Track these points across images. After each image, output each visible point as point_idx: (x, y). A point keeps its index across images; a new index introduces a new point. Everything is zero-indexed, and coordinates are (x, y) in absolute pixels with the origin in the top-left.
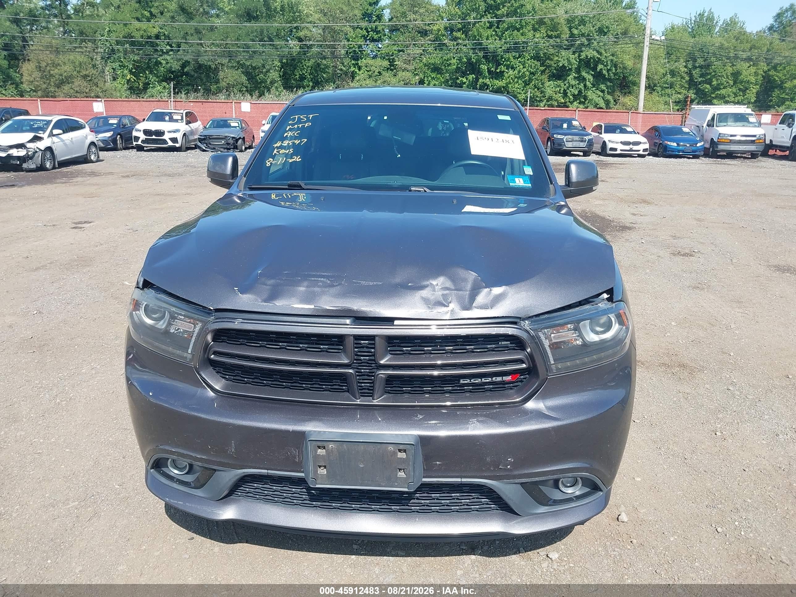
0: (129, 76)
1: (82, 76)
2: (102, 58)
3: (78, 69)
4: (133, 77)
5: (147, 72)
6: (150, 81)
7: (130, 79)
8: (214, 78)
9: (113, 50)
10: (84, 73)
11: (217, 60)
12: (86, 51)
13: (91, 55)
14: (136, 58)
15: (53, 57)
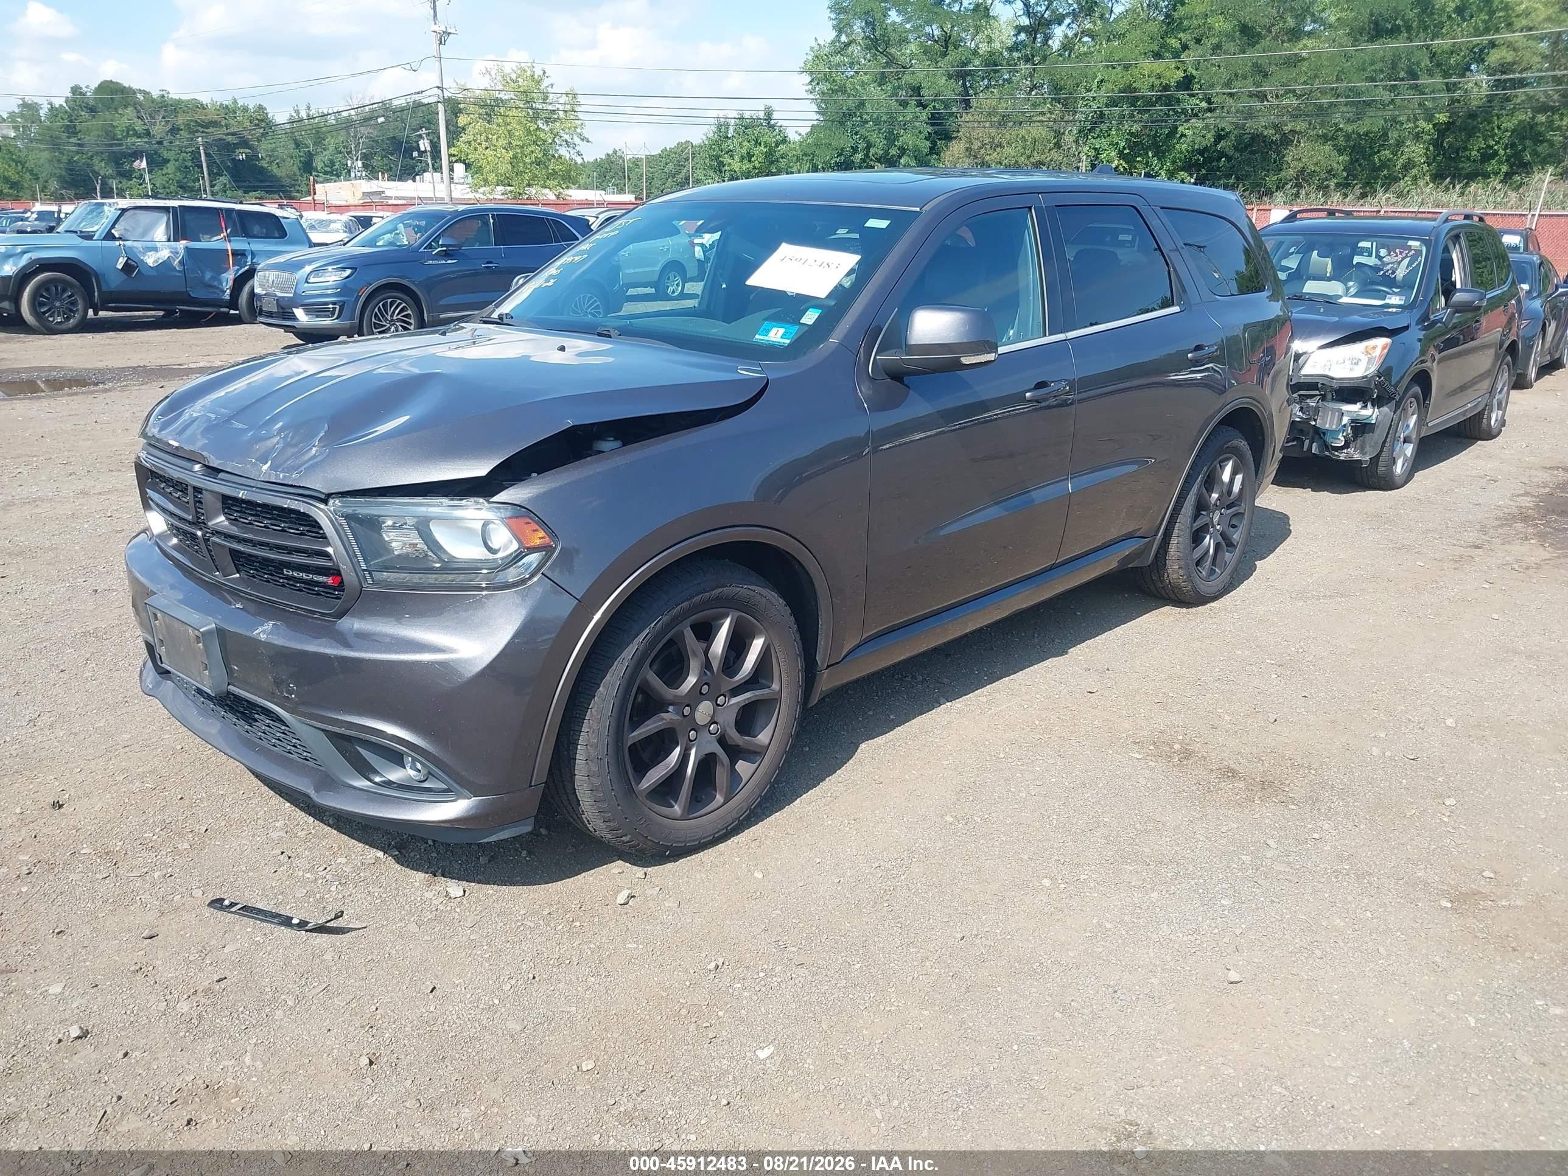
0: (1116, 162)
1: (1033, 164)
2: (1080, 132)
3: (1028, 152)
4: (1124, 164)
5: (1150, 154)
6: (1153, 169)
7: (1117, 167)
8: (1275, 162)
9: (1102, 115)
10: (1038, 158)
11: (1286, 125)
12: (1049, 120)
13: (1056, 127)
14: (1136, 128)
15: (993, 131)
